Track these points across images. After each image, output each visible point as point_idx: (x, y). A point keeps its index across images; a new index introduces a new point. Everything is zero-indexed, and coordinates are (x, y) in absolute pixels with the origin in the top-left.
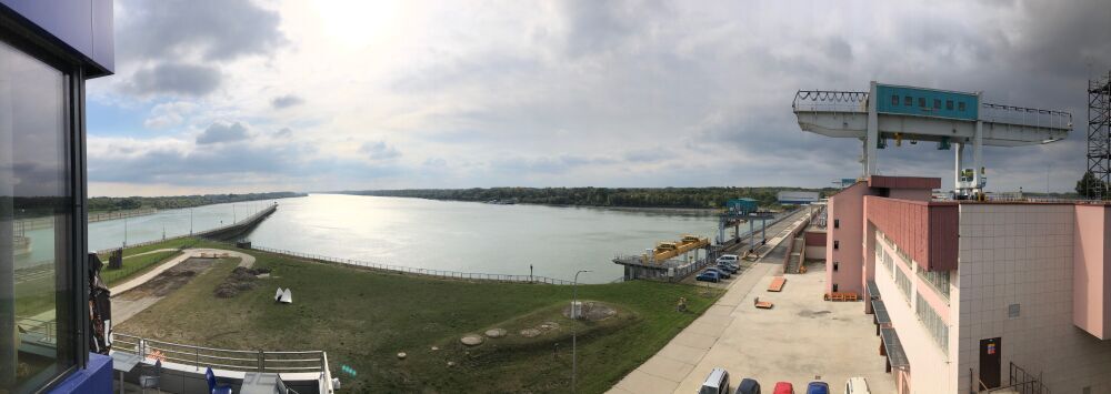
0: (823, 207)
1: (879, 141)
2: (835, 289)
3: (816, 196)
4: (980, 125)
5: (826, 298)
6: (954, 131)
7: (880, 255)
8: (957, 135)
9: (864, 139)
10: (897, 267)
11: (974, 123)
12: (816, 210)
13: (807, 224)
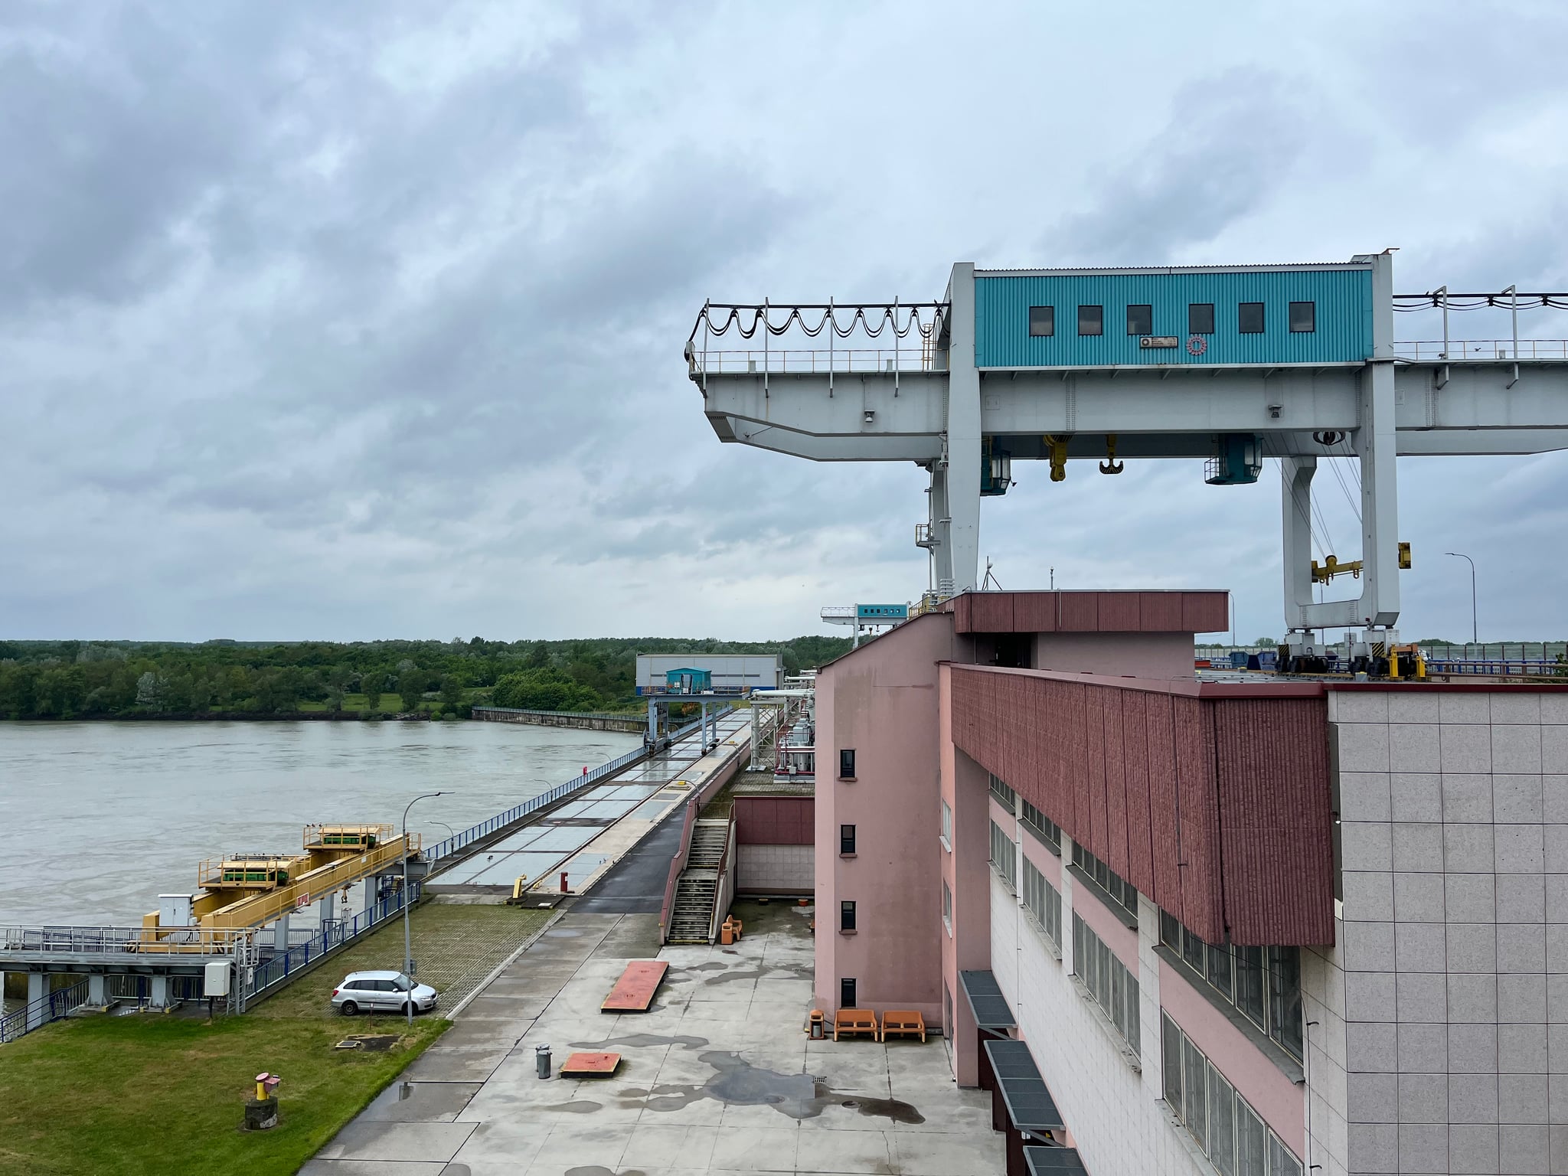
0: (794, 703)
1: (986, 469)
2: (848, 993)
3: (767, 668)
4: (1383, 381)
5: (818, 1028)
6: (1275, 412)
7: (1009, 879)
8: (1284, 423)
9: (935, 465)
10: (1077, 921)
11: (1358, 376)
12: (768, 716)
13: (739, 768)
